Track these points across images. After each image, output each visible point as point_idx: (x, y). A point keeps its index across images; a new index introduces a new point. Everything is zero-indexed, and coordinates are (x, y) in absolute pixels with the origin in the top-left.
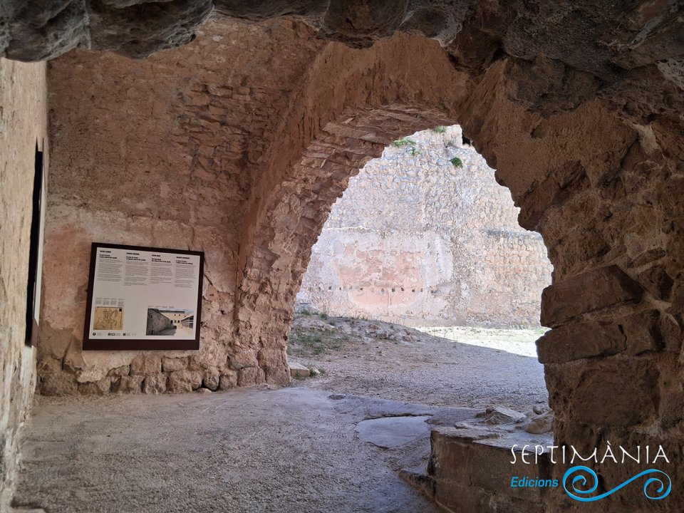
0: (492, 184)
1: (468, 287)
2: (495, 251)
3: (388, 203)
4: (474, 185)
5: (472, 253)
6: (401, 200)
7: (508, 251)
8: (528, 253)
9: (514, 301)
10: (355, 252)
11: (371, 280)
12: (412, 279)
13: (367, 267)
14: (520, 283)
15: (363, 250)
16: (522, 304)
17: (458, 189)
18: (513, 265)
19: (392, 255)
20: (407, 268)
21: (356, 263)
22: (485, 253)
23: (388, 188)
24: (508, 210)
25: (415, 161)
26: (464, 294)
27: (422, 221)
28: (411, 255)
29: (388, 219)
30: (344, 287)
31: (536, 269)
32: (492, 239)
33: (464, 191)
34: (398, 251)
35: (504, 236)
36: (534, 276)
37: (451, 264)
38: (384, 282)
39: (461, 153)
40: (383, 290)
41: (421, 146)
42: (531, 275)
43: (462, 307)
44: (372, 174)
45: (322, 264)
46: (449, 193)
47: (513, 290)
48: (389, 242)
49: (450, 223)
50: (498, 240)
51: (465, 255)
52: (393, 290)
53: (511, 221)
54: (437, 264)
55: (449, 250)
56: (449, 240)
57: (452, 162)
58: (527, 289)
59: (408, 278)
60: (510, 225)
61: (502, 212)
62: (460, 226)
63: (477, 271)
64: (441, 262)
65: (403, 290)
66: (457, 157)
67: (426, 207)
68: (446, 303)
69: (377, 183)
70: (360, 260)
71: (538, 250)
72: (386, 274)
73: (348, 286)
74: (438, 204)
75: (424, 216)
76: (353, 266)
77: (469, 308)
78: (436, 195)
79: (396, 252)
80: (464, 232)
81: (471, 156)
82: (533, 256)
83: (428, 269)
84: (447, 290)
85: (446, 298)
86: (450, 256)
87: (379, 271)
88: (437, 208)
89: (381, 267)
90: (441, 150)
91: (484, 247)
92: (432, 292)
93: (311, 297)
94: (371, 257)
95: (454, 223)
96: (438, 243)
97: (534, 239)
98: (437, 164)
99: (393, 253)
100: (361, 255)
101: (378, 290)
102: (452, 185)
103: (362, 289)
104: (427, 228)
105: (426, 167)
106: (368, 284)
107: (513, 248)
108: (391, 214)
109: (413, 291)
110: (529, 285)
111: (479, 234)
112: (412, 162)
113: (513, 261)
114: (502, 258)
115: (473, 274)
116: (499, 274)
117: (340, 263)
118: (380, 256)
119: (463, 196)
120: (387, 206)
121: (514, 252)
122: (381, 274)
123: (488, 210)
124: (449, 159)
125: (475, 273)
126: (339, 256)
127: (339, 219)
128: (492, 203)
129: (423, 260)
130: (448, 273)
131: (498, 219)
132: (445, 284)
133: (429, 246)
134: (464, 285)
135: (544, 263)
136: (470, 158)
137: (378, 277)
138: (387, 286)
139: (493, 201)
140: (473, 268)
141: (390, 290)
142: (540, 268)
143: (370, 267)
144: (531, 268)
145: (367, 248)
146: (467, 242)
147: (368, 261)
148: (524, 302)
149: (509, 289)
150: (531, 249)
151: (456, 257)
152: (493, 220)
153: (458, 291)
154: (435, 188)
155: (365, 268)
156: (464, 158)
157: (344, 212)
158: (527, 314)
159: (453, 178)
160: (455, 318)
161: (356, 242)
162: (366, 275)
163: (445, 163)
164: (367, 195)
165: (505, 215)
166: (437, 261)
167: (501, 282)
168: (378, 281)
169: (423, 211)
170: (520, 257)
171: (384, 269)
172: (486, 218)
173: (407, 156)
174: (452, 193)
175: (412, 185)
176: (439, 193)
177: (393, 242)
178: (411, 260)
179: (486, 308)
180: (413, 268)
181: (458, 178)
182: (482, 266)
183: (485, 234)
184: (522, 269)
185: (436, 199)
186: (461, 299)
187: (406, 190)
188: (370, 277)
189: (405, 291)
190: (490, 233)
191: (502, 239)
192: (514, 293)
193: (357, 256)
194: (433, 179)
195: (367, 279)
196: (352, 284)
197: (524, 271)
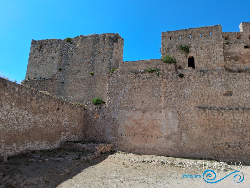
0: (202, 84)
1: (186, 135)
2: (203, 117)
3: (147, 98)
4: (191, 85)
5: (190, 119)
6: (152, 96)
7: (211, 117)
8: (224, 117)
9: (215, 142)
10: (132, 119)
11: (138, 132)
12: (156, 132)
13: (137, 126)
14: (219, 133)
15: (135, 119)
16: (219, 144)
17: (182, 88)
18: (215, 124)
19: (147, 120)
20: (154, 127)
21: (132, 125)
22: (197, 118)
23: (147, 91)
24: (212, 96)
25: (159, 78)
26: (184, 139)
27: (162, 104)
28: (156, 121)
29: (146, 105)
30: (127, 135)
31: (229, 126)
32: (202, 111)
33: (186, 89)
34: (150, 119)
35: (209, 109)
36: (228, 129)
37: (177, 124)
38: (144, 133)
39: (184, 71)
40: (143, 137)
41: (163, 71)
42: (226, 129)
43: (182, 145)
44: (140, 86)
45: (119, 125)
46: (177, 90)
47: (214, 137)
48: (146, 115)
49: (177, 105)
50: (205, 111)
51: (185, 119)
52: (148, 137)
53: (214, 101)
54: (169, 125)
55: (176, 117)
56: (176, 113)
57: (179, 76)
58: (223, 136)
59: (155, 131)
60: (213, 103)
61: (209, 97)
62: (183, 105)
63: (193, 127)
64: (172, 124)
65: (152, 137)
66: (182, 73)
67: (165, 98)
68: (174, 143)
69: (142, 89)
70: (134, 123)
71: (230, 116)
72: (145, 129)
73: (129, 135)
74: (171, 96)
75: (163, 102)
76: (131, 126)
77: (186, 146)
78: (170, 92)
79: (149, 119)
80: (185, 108)
81: (190, 72)
82: (227, 119)
83: (164, 127)
84: (174, 137)
85: (174, 141)
86: (177, 121)
87: (142, 128)
88: (170, 98)
89: (142, 126)
90: (173, 71)
91: (197, 115)
92: (167, 138)
93: (114, 139)
94: (138, 121)
95: (180, 104)
96: (170, 115)
97: (227, 109)
98: (172, 78)
99: (148, 120)
100: (134, 121)
101: (141, 136)
102: (179, 86)
103: (134, 136)
104: (165, 108)
105: (165, 80)
106: (137, 134)
107: (214, 115)
108: (148, 102)
109: (157, 137)
110: (224, 134)
111: (194, 109)
112: (157, 78)
113: (214, 122)
114: (208, 120)
115: (190, 129)
116: (207, 129)
117: (125, 124)
118: (142, 121)
119: (185, 91)
120: (146, 99)
121: (215, 117)
122: (142, 129)
123: (200, 96)
124: (178, 75)
125: (191, 128)
126: (126, 122)
127: (127, 106)
128: (203, 93)
129: (162, 123)
130: (176, 129)
131: (206, 101)
132: (174, 134)
133: (165, 116)
134: (184, 134)
135: (234, 122)
136: (189, 73)
137: (141, 131)
138: (145, 134)
139: (203, 92)
140: (190, 126)
141: (146, 137)
142: (232, 125)
143: (138, 126)
144: (226, 125)
145: (137, 118)
146: (187, 113)
147: (137, 123)
148: (221, 143)
149: (212, 136)
150: (225, 115)
151: (180, 121)
152: (203, 102)
153: (181, 138)
154: (169, 89)
155: (136, 126)
156: (186, 73)
157: (129, 103)
158: (222, 150)
159: (180, 83)
160: (178, 151)
161: (133, 115)
162: (136, 130)
163: (176, 77)
164: (138, 95)
165: (210, 98)
166: (169, 123)
167: (207, 132)
168: (141, 132)
169: (163, 100)
170: (219, 119)
171: (144, 127)
172: (199, 101)
173: (155, 76)
174: (179, 91)
175: (158, 89)
176: (172, 91)
177: (147, 115)
178: (156, 123)
179: (197, 146)
180: (157, 126)
181: (182, 83)
182: (196, 124)
183: (198, 108)
184: (220, 125)
185: (170, 94)
186: (182, 141)
187: (155, 91)
188: (138, 130)
189: (153, 137)
190: (200, 108)
191: (207, 111)
192: (215, 138)
193: (133, 121)
194: (169, 85)
195: (136, 131)
196: (130, 134)
197: (222, 126)
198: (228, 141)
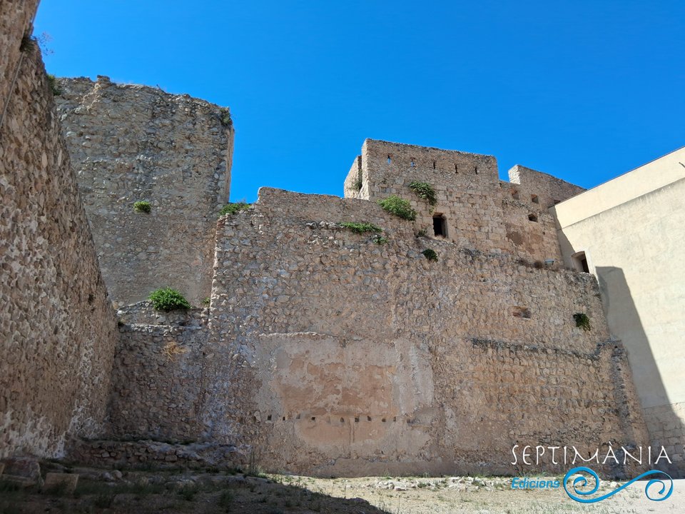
0: (472, 283)
1: (454, 414)
2: (482, 365)
3: (349, 301)
4: (451, 283)
5: (456, 368)
6: (365, 298)
7: (499, 366)
8: (522, 369)
9: (512, 432)
10: (306, 365)
11: (326, 405)
12: (382, 404)
13: (321, 387)
14: (516, 409)
15: (317, 363)
16: (521, 436)
17: (433, 286)
18: (507, 385)
19: (354, 369)
20: (375, 388)
21: (306, 382)
22: (471, 368)
23: (348, 283)
24: (494, 314)
25: (382, 251)
26: (451, 424)
27: (392, 325)
28: (380, 370)
29: (349, 322)
30: (290, 417)
31: (533, 390)
32: (478, 349)
33: (441, 289)
34: (363, 364)
35: (492, 347)
36: (533, 399)
37: (431, 383)
38: (345, 407)
39: (435, 244)
40: (342, 420)
41: (387, 234)
42: (529, 397)
43: (448, 443)
44: (328, 265)
45: (259, 383)
46: (424, 291)
47: (509, 418)
48: (350, 353)
49: (426, 329)
50: (486, 350)
51: (448, 370)
52: (357, 420)
53: (498, 327)
54: (413, 383)
55: (428, 363)
56: (427, 350)
57: (425, 255)
58: (526, 415)
59: (376, 402)
60: (497, 333)
61: (487, 316)
62: (438, 332)
63: (464, 392)
64: (419, 379)
65: (369, 419)
66: (430, 248)
67: (397, 307)
68: (427, 437)
69: (335, 276)
70: (312, 378)
71: (533, 365)
72: (347, 397)
73: (295, 415)
74: (410, 305)
75: (394, 319)
76: (302, 386)
77: (457, 445)
78: (408, 293)
79: (360, 366)
80: (444, 340)
81: (446, 249)
82: (529, 373)
83: (402, 389)
84: (427, 419)
85: (428, 430)
86: (429, 372)
87: (338, 392)
88: (409, 309)
89: (340, 387)
90: (411, 240)
91: (470, 360)
92: (409, 422)
93: (241, 432)
94: (326, 372)
95: (431, 328)
96: (413, 354)
97: (527, 350)
98: (407, 256)
99: (356, 367)
100: (313, 369)
101: (336, 419)
102: (426, 281)
103: (314, 419)
104: (399, 334)
105: (394, 258)
106: (322, 411)
107: (504, 362)
108: (353, 316)
109: (384, 420)
110: (528, 412)
111: (463, 343)
112: (377, 251)
113: (505, 379)
114: (492, 375)
115: (459, 395)
116: (491, 396)
117: (284, 382)
118: (339, 372)
119: (440, 295)
120: (348, 305)
121: (506, 366)
122: (340, 396)
123: (470, 312)
124: (421, 251)
125: (462, 394)
126: (285, 372)
127: (285, 321)
128: (475, 305)
129: (395, 377)
130: (429, 396)
131: (483, 324)
132: (425, 410)
133: (402, 357)
134: (449, 412)
135: (542, 381)
136: (445, 250)
137: (337, 401)
138: (348, 413)
139: (476, 302)
140: (458, 388)
141: (352, 420)
142: (538, 388)
143: (325, 386)
144: (528, 389)
145: (322, 360)
146: (449, 354)
147: (323, 378)
148: (524, 433)
149: (504, 416)
150: (525, 363)
151: (437, 373)
152: (477, 327)
153: (442, 420)
154: (406, 283)
155: (318, 388)
156: (439, 251)
157: (293, 313)
159: (427, 273)
160: (439, 459)
161: (307, 352)
162: (319, 399)
163: (417, 255)
164: (321, 290)
165: (490, 321)
166: (413, 379)
167: (494, 406)
168: (336, 406)
169: (393, 313)
170: (514, 374)
171: (345, 389)
172: (469, 324)
173: (371, 244)
174: (427, 291)
175: (378, 280)
176: (411, 290)
177: (354, 352)
178: (379, 377)
179: (479, 443)
180: (383, 388)
181: (433, 273)
182: (469, 385)
183: (469, 343)
184: (517, 389)
185: (408, 297)
186: (446, 431)
187: (372, 286)
188: (325, 401)
189: (373, 421)
190: (475, 342)
191: (490, 351)
192: (511, 421)
193: (310, 371)
194: (404, 274)
195: (321, 404)
196: (300, 411)
197: (520, 391)
198: (538, 429)
